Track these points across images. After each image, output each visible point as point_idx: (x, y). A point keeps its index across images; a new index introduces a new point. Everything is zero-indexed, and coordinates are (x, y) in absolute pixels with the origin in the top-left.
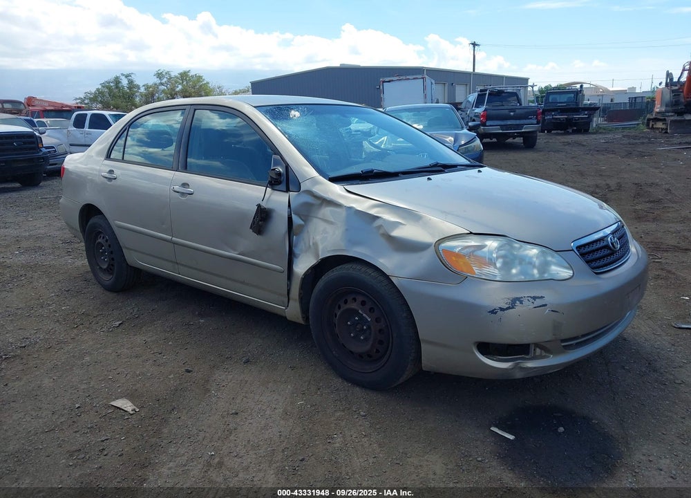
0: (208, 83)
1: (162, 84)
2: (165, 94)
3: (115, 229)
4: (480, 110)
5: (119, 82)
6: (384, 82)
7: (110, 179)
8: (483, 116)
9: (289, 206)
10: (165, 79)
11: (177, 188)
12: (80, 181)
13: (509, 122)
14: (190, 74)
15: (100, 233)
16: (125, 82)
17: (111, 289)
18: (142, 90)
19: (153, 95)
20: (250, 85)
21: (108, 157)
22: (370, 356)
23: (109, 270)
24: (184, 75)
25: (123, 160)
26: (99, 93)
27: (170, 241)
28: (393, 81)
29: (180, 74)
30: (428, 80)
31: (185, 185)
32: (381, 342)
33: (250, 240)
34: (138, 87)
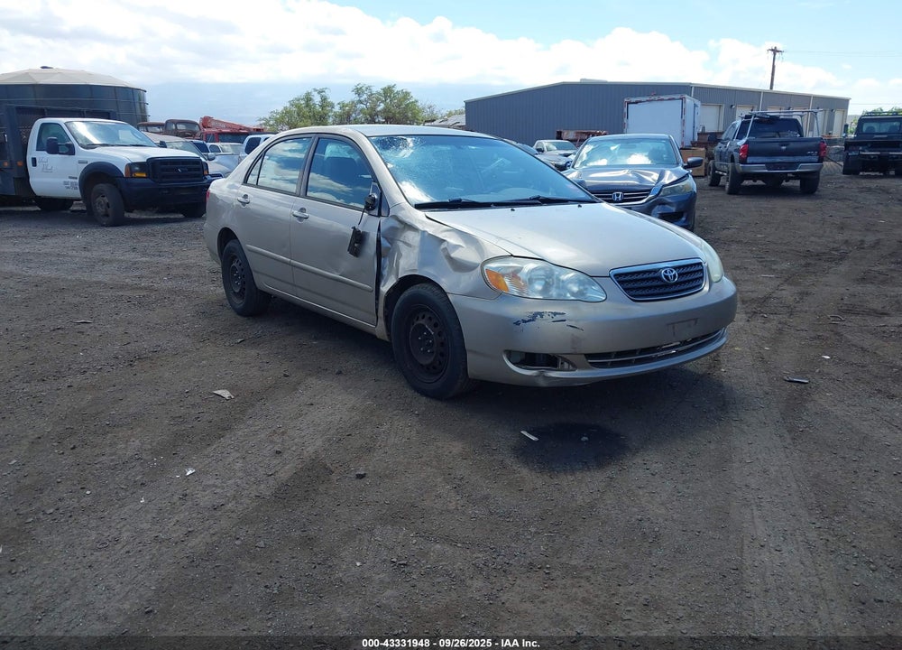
0: (417, 101)
1: (361, 102)
2: (365, 114)
3: (247, 253)
4: (741, 143)
5: (311, 99)
6: (629, 103)
7: (244, 204)
8: (743, 150)
9: (379, 229)
10: (365, 96)
11: (296, 212)
12: (222, 206)
13: (778, 159)
14: (396, 90)
15: (235, 257)
16: (317, 99)
17: (242, 313)
18: (337, 109)
19: (349, 116)
20: (464, 104)
21: (245, 182)
22: (434, 368)
23: (240, 295)
24: (388, 91)
25: (257, 186)
26: (287, 112)
27: (290, 264)
28: (640, 102)
29: (383, 89)
30: (689, 101)
31: (302, 210)
32: (442, 355)
33: (348, 261)
34: (332, 106)
